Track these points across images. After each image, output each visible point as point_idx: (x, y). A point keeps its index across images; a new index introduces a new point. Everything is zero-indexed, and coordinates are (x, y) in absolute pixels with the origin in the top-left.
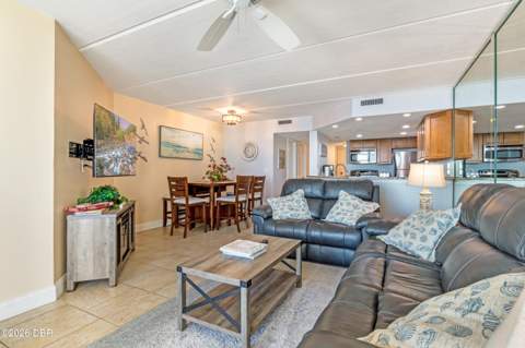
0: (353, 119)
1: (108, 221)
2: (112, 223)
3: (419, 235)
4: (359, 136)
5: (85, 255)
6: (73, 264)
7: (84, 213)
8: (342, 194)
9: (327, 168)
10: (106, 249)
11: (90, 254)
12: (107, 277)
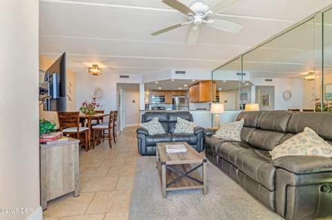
0: (170, 80)
1: (73, 146)
2: (76, 147)
3: (233, 132)
4: (160, 88)
5: (56, 176)
6: (46, 187)
7: (54, 142)
8: (179, 119)
9: (150, 106)
10: (72, 168)
11: (60, 176)
12: (73, 190)
